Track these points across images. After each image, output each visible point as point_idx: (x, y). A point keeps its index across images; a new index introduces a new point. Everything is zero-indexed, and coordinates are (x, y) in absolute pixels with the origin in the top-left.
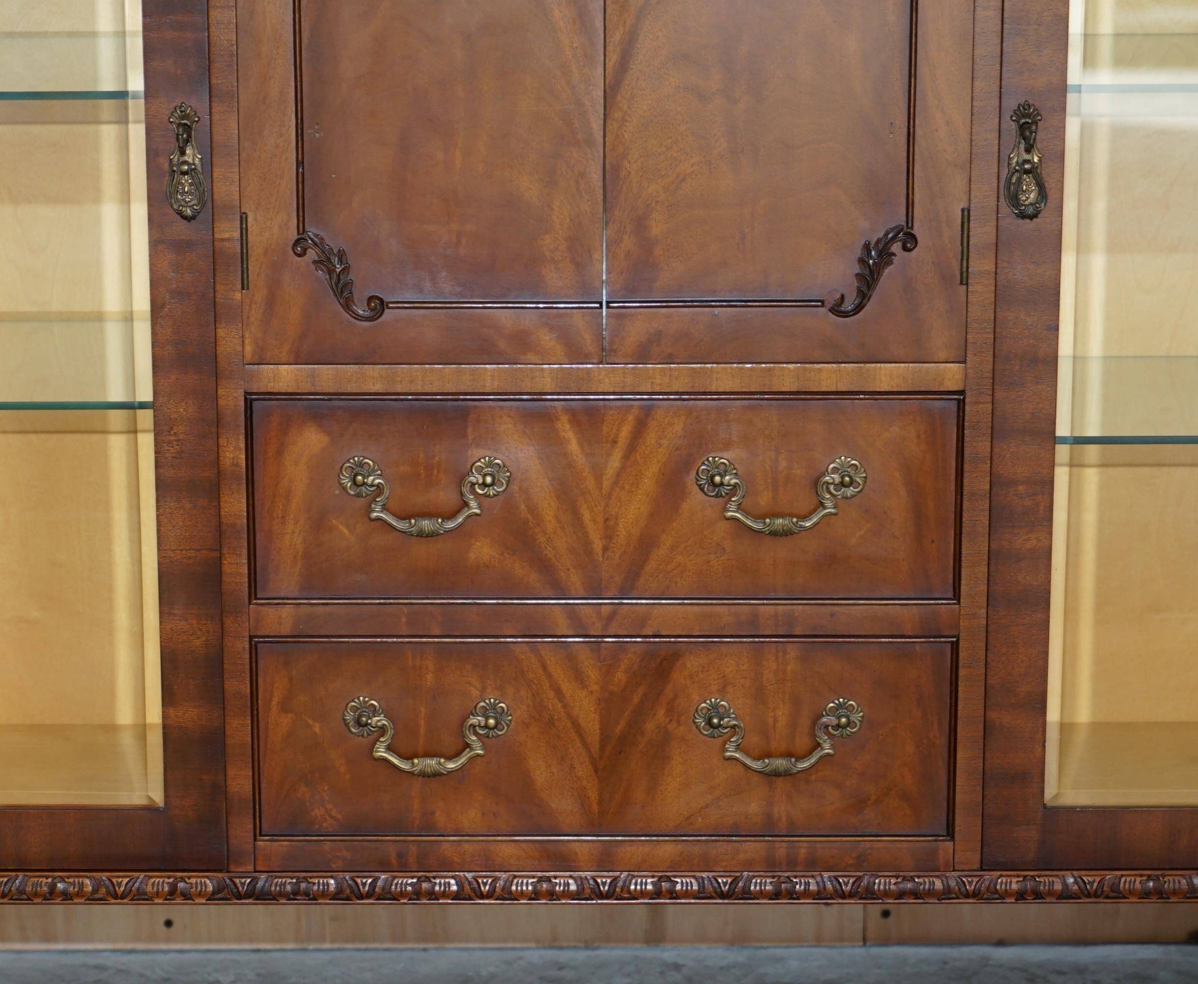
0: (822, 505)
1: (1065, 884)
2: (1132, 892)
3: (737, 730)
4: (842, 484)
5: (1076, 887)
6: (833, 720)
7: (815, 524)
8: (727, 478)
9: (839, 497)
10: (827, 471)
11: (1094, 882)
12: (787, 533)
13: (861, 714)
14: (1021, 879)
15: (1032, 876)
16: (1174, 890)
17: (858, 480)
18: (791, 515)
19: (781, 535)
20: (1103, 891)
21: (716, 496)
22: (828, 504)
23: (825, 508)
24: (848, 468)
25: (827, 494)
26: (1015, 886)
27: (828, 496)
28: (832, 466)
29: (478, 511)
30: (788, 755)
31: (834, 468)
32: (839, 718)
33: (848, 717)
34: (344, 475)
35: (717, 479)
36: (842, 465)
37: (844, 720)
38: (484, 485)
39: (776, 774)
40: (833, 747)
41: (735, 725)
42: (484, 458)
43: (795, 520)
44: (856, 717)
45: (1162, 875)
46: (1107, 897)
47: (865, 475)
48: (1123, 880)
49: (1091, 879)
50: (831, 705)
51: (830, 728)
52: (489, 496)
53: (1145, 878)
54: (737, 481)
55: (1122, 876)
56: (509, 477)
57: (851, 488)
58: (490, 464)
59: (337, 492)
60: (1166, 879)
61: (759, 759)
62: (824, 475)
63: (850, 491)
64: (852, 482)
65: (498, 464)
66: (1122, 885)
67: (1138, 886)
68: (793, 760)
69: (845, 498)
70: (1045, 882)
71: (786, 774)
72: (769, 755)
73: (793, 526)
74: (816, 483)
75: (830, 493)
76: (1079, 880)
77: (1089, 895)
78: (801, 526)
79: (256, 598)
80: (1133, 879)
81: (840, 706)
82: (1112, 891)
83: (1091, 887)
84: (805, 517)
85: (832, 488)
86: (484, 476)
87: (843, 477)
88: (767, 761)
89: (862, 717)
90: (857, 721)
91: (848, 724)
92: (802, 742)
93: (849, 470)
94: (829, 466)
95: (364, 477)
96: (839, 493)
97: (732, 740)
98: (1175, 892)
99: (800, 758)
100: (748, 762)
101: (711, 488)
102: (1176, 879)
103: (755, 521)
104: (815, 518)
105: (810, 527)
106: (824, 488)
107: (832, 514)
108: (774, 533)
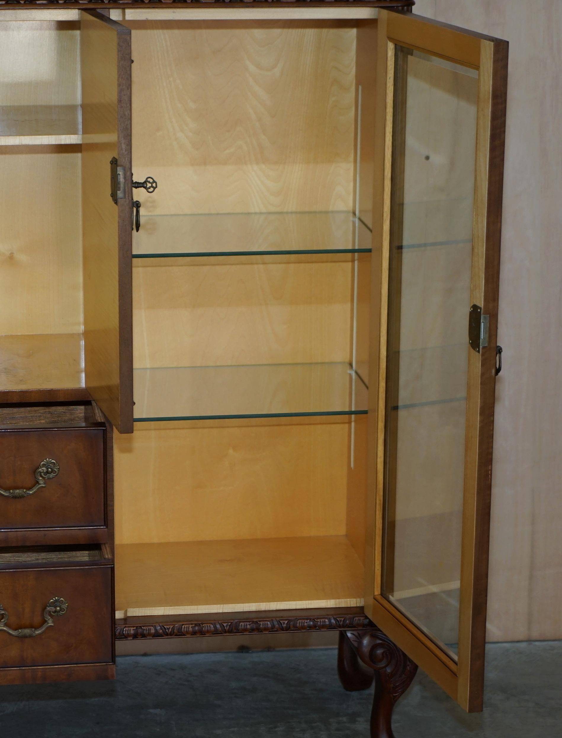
0: (37, 483)
1: (156, 629)
2: (187, 633)
3: (4, 616)
4: (47, 472)
5: (161, 631)
6: (53, 609)
7: (35, 492)
9: (46, 478)
10: (40, 465)
11: (170, 628)
12: (21, 497)
13: (67, 605)
14: (135, 628)
15: (140, 627)
16: (208, 630)
17: (55, 469)
18: (23, 488)
19: (18, 498)
20: (174, 632)
22: (41, 482)
23: (40, 484)
24: (50, 464)
25: (40, 477)
26: (132, 632)
27: (41, 478)
30: (31, 626)
31: (44, 464)
32: (56, 607)
33: (60, 607)
36: (47, 462)
37: (58, 608)
39: (25, 637)
40: (53, 622)
41: (3, 614)
43: (25, 490)
44: (65, 606)
45: (201, 624)
46: (176, 635)
47: (58, 467)
48: (183, 627)
49: (168, 627)
50: (52, 600)
51: (51, 612)
53: (194, 625)
55: (183, 625)
57: (52, 474)
60: (204, 625)
61: (16, 630)
62: (38, 468)
63: (52, 476)
64: (53, 471)
66: (183, 629)
67: (191, 629)
68: (33, 629)
69: (49, 479)
70: (146, 629)
71: (30, 636)
72: (21, 628)
73: (24, 493)
74: (35, 471)
75: (41, 476)
76: (162, 627)
77: (167, 635)
78: (28, 493)
80: (188, 626)
81: (56, 601)
82: (178, 632)
83: (169, 631)
84: (30, 489)
85: (42, 474)
87: (47, 469)
88: (20, 630)
89: (67, 606)
90: (65, 608)
91: (61, 610)
92: (37, 620)
93: (51, 465)
94: (41, 462)
96: (46, 476)
97: (2, 621)
98: (208, 632)
99: (37, 628)
100: (11, 632)
102: (208, 625)
103: (5, 492)
104: (35, 490)
105: (32, 494)
106: (39, 474)
107: (42, 487)
108: (15, 497)
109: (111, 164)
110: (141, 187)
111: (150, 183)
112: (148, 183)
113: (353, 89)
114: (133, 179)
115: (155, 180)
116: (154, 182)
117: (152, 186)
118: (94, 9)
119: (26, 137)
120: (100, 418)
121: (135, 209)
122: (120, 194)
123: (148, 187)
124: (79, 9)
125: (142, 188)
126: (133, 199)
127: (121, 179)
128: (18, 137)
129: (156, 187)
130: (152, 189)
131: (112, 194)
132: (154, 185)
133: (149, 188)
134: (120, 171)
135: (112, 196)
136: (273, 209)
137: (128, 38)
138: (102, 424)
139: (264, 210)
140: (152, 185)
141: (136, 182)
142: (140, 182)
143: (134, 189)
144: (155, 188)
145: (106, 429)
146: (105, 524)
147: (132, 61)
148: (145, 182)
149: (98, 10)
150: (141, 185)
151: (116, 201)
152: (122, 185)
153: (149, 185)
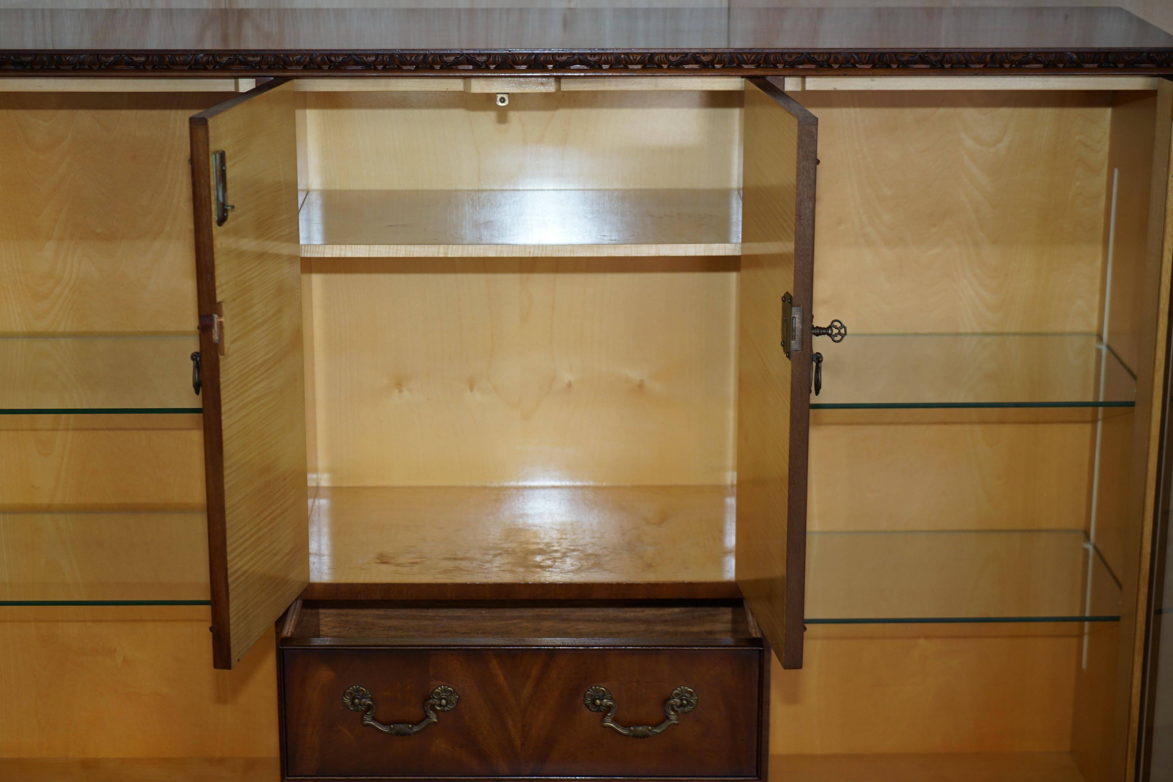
0: (667, 718)
4: (682, 705)
7: (664, 731)
8: (605, 701)
9: (680, 712)
10: (671, 694)
12: (644, 736)
17: (692, 701)
18: (647, 724)
19: (641, 737)
21: (597, 711)
22: (673, 718)
23: (670, 720)
24: (685, 693)
25: (672, 712)
27: (672, 713)
28: (675, 692)
29: (436, 720)
31: (677, 693)
34: (346, 698)
35: (598, 702)
36: (682, 691)
38: (440, 705)
42: (441, 687)
43: (650, 728)
47: (697, 698)
52: (444, 711)
54: (611, 703)
56: (458, 699)
57: (688, 707)
58: (445, 691)
59: (341, 708)
62: (669, 699)
63: (687, 709)
64: (689, 703)
65: (450, 691)
69: (684, 713)
73: (648, 731)
74: (665, 701)
75: (674, 710)
78: (655, 732)
79: (288, 776)
84: (656, 727)
85: (675, 707)
86: (441, 699)
87: (682, 700)
93: (686, 695)
94: (673, 691)
95: (360, 699)
96: (679, 709)
101: (594, 706)
103: (623, 729)
104: (664, 727)
105: (660, 733)
106: (670, 707)
107: (675, 724)
108: (636, 736)
109: (783, 301)
110: (824, 334)
111: (837, 328)
112: (834, 329)
113: (1105, 171)
114: (813, 324)
115: (843, 323)
116: (843, 326)
117: (839, 333)
118: (763, 77)
119: (665, 246)
120: (755, 633)
121: (814, 364)
122: (795, 345)
123: (834, 333)
124: (742, 77)
125: (826, 335)
126: (812, 351)
127: (797, 324)
128: (654, 246)
129: (845, 334)
130: (838, 338)
131: (783, 341)
132: (842, 331)
133: (836, 335)
134: (796, 315)
135: (783, 346)
136: (990, 329)
137: (814, 130)
138: (758, 642)
139: (978, 330)
140: (839, 331)
141: (817, 327)
142: (822, 327)
143: (814, 337)
144: (843, 336)
145: (763, 650)
146: (757, 774)
147: (818, 162)
148: (830, 327)
149: (769, 79)
150: (824, 331)
151: (788, 354)
152: (798, 333)
153: (835, 331)
